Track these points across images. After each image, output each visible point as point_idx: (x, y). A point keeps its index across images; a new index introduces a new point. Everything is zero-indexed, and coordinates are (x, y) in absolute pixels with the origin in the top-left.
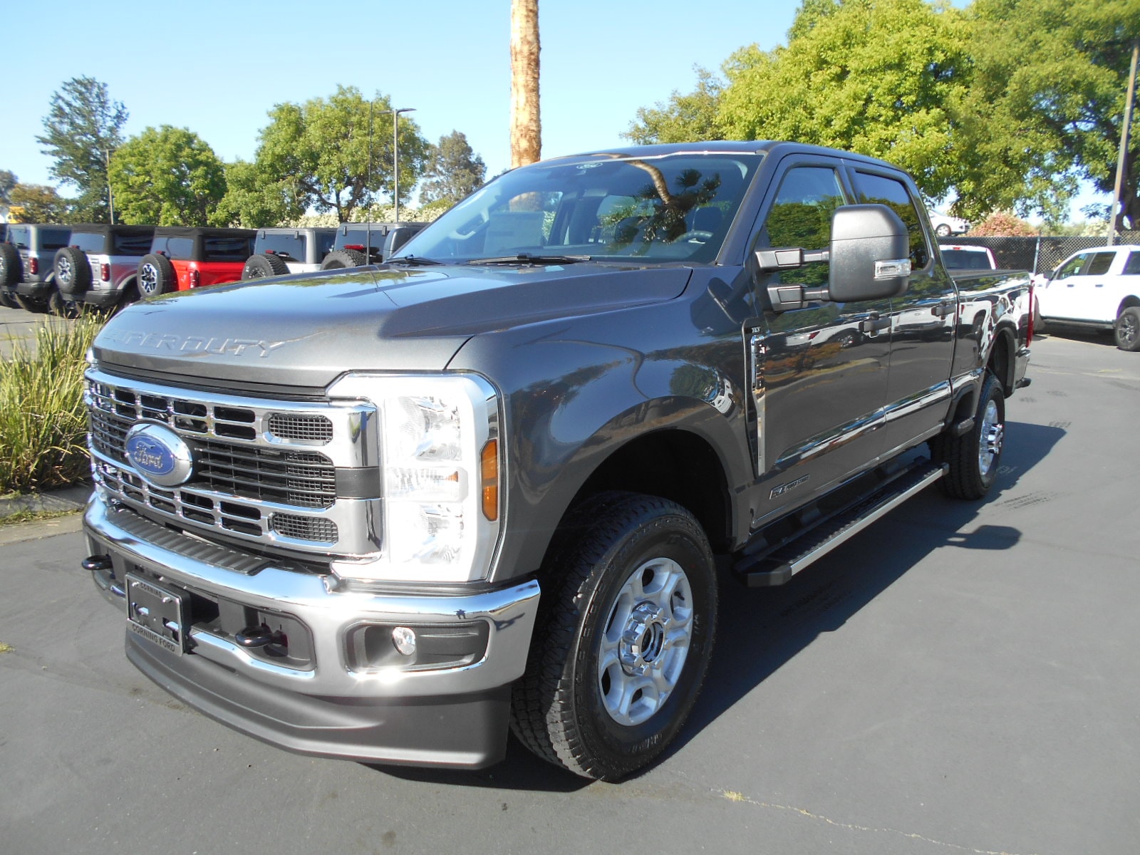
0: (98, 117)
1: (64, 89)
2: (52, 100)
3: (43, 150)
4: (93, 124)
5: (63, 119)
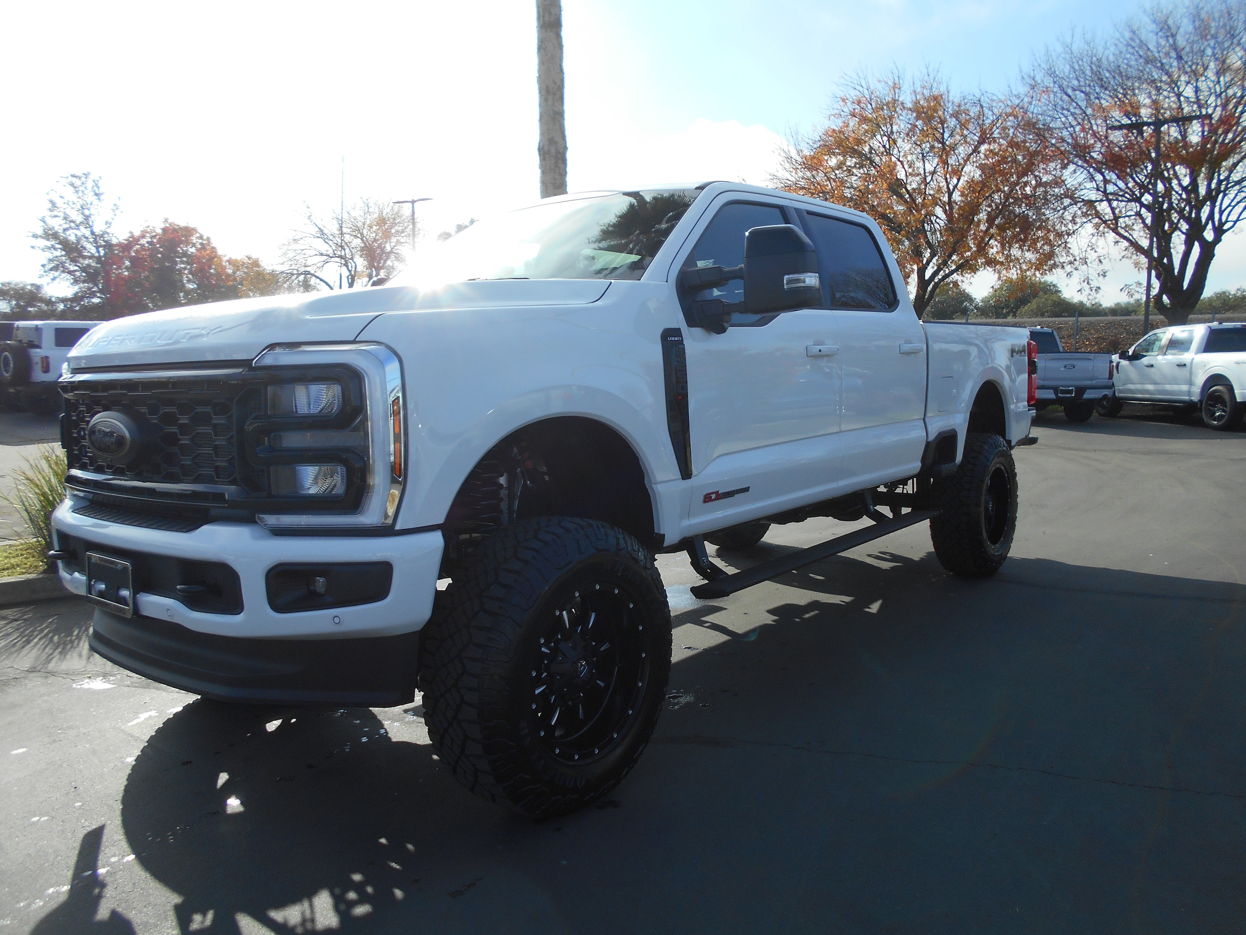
0: (92, 211)
1: (58, 182)
3: (33, 245)
4: (87, 218)
5: (55, 213)
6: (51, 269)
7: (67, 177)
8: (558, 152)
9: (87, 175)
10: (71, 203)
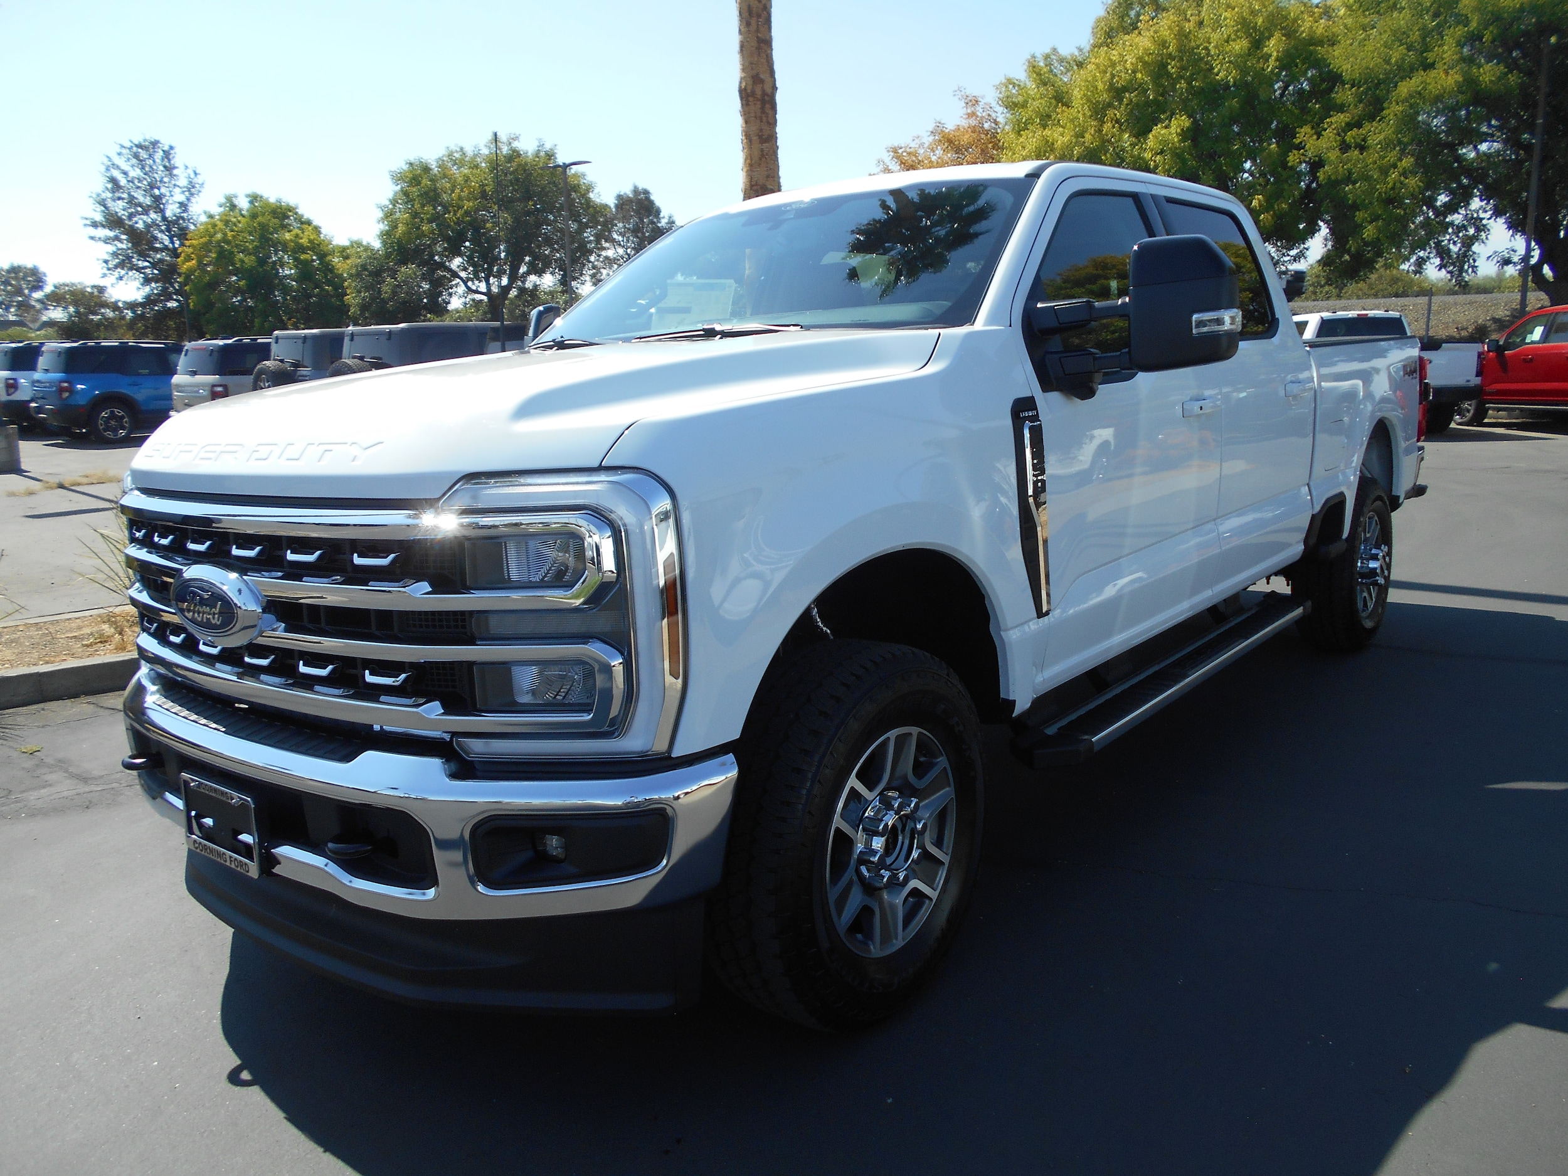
0: (163, 190)
1: (119, 154)
2: (103, 169)
3: (92, 235)
4: (158, 199)
5: (117, 195)
6: (116, 267)
7: (130, 149)
8: (764, 93)
9: (155, 144)
10: (136, 182)
